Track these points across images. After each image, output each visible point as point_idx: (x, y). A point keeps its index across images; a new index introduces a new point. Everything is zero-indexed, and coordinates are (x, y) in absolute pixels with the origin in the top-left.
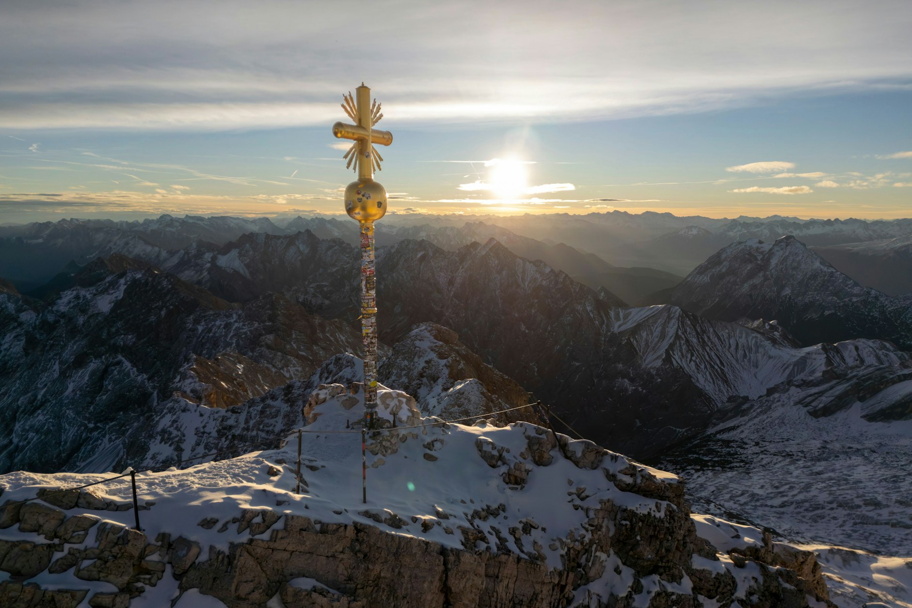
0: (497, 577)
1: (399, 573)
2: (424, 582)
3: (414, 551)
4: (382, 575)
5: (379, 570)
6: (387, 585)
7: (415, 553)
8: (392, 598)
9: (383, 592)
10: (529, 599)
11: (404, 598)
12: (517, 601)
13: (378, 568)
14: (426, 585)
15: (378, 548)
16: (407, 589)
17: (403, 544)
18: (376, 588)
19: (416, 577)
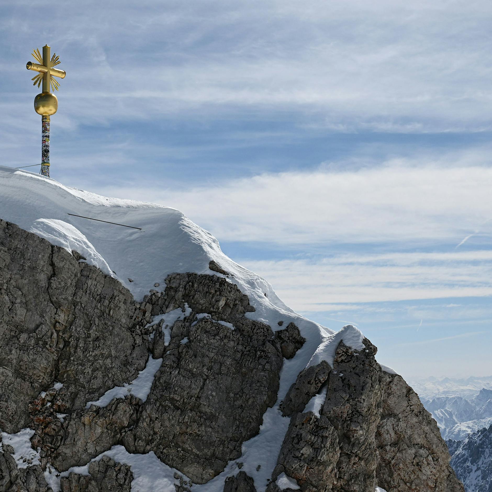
0: (88, 277)
1: (27, 247)
2: (39, 254)
3: (35, 239)
4: (18, 246)
5: (16, 244)
6: (20, 252)
7: (36, 240)
8: (22, 258)
9: (18, 255)
10: (110, 297)
11: (28, 260)
12: (102, 296)
13: (16, 242)
14: (40, 256)
15: (17, 234)
16: (30, 256)
17: (29, 235)
18: (15, 252)
19: (35, 251)
